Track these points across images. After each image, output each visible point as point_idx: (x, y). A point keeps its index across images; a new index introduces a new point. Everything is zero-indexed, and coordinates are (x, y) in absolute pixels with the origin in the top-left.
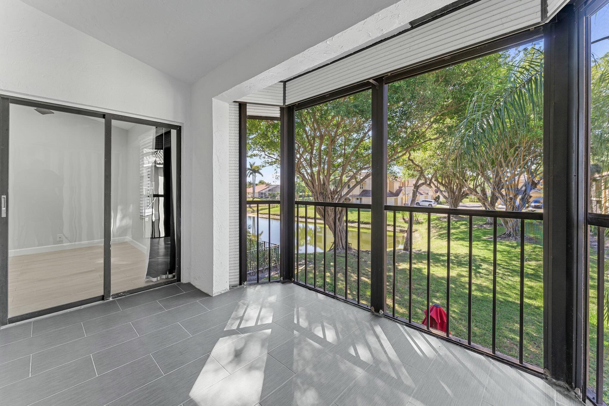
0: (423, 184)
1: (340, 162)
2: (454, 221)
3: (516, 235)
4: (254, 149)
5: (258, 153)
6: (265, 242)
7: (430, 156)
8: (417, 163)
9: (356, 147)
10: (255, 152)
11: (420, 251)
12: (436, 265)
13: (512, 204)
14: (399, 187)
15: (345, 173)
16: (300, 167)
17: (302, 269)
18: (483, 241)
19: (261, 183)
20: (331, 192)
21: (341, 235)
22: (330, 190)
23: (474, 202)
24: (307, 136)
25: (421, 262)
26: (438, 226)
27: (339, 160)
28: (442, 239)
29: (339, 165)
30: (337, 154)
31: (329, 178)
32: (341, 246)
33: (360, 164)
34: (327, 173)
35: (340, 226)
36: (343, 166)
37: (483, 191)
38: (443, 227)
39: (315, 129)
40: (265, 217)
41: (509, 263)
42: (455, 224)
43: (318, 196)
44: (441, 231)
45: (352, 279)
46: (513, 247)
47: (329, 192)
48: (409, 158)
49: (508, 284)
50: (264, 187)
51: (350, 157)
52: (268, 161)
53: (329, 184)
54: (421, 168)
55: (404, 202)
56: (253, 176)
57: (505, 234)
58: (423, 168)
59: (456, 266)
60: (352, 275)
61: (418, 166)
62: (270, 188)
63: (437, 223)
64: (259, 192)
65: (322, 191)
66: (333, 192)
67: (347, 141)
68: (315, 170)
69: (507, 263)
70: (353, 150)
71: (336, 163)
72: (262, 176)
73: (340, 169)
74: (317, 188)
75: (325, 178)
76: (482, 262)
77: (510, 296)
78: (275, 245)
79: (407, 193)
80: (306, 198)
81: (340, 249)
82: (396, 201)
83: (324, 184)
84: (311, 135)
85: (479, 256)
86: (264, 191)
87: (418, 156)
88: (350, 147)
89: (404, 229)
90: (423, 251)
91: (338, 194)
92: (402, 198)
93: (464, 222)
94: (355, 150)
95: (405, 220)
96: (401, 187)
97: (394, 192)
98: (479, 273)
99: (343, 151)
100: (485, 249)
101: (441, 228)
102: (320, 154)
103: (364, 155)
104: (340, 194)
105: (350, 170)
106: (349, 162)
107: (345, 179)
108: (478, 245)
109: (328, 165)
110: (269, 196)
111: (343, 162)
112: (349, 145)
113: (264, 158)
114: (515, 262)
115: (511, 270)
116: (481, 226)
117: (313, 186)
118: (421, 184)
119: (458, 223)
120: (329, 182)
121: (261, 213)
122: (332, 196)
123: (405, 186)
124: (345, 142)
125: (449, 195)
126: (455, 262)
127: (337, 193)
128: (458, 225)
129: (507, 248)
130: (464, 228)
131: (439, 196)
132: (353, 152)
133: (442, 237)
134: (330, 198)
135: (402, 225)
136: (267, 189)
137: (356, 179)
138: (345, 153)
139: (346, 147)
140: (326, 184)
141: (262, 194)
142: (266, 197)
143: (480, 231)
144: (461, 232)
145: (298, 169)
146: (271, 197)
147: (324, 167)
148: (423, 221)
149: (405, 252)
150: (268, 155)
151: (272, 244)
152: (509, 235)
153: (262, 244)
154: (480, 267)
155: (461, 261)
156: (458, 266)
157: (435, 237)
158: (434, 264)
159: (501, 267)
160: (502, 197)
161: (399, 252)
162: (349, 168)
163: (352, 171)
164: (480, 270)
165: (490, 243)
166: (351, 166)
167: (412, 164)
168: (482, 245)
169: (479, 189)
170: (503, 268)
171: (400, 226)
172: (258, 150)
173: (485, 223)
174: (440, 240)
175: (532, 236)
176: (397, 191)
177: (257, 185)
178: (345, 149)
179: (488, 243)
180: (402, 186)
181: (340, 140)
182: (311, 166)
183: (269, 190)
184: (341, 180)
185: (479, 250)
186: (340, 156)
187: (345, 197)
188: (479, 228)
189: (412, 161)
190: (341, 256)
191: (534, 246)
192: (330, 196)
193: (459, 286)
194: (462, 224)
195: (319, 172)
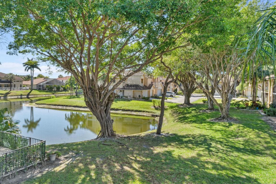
0: (171, 82)
1: (107, 62)
2: (188, 107)
3: (228, 118)
4: (26, 46)
5: (30, 49)
6: (30, 138)
7: (176, 60)
8: (167, 65)
9: (121, 50)
10: (27, 48)
11: (168, 134)
12: (181, 146)
13: (226, 96)
14: (151, 82)
15: (111, 71)
16: (71, 65)
17: (68, 164)
18: (208, 122)
19: (40, 76)
20: (99, 88)
21: (107, 124)
22: (98, 86)
23: (198, 93)
24: (78, 38)
25: (170, 145)
26: (177, 112)
27: (107, 60)
28: (181, 122)
29: (106, 64)
30: (105, 54)
31: (97, 75)
32: (107, 134)
33: (124, 64)
34: (96, 71)
35: (107, 116)
36: (110, 65)
37: (207, 87)
38: (181, 113)
39: (85, 31)
40: (41, 107)
41: (228, 140)
42: (189, 110)
43: (87, 91)
44: (180, 115)
45: (116, 170)
46: (227, 126)
47: (97, 87)
48: (161, 61)
49: (232, 160)
50: (41, 80)
51: (116, 57)
52: (41, 57)
53: (97, 81)
54: (170, 69)
55: (154, 94)
56: (31, 70)
57: (221, 117)
58: (172, 69)
59: (195, 147)
60: (116, 164)
61: (168, 67)
62: (48, 81)
63: (177, 109)
64: (37, 85)
65: (91, 87)
66: (101, 87)
67: (114, 44)
68: (85, 67)
69: (226, 140)
70: (118, 52)
71: (104, 63)
72: (40, 70)
73: (107, 68)
74: (86, 84)
75: (93, 75)
76: (211, 141)
77: (236, 172)
78: (41, 141)
79: (156, 87)
80: (79, 90)
81: (106, 137)
82: (149, 93)
83: (93, 80)
84: (81, 36)
85: (208, 136)
86: (42, 84)
87: (168, 59)
88: (116, 49)
89: (154, 114)
90: (170, 133)
91: (105, 90)
92: (153, 91)
93: (194, 108)
94: (119, 52)
95: (155, 107)
96: (153, 83)
97: (148, 86)
98: (211, 151)
99: (110, 52)
100: (210, 129)
101: (179, 113)
102: (89, 54)
103: (127, 57)
104: (107, 89)
105: (116, 69)
106: (115, 62)
107: (111, 75)
108: (205, 126)
109: (96, 64)
110: (46, 88)
111: (110, 62)
112: (114, 48)
113: (37, 54)
114: (232, 139)
115: (230, 146)
116: (205, 111)
117: (83, 81)
118: (170, 81)
119: (190, 109)
120: (97, 78)
121: (37, 103)
122: (99, 91)
123: (155, 82)
124: (112, 45)
125: (185, 89)
126: (194, 142)
127: (104, 88)
128: (190, 111)
129: (224, 128)
130: (194, 112)
131: (177, 89)
132: (118, 54)
133: (181, 121)
134: (98, 93)
135: (153, 111)
136: (45, 82)
137: (120, 76)
138: (111, 54)
139: (112, 49)
140: (95, 80)
141: (40, 86)
142: (44, 89)
143: (205, 115)
144: (193, 116)
145: (70, 66)
146: (48, 89)
147: (93, 65)
148: (167, 108)
149: (158, 135)
150: (41, 52)
151: (38, 141)
152: (224, 118)
153: (28, 140)
154: (211, 146)
155: (197, 141)
156: (197, 146)
157: (177, 121)
158: (180, 146)
159: (223, 144)
160: (220, 92)
161: (153, 136)
162: (115, 67)
163: (117, 70)
164: (211, 149)
165: (212, 124)
166: (116, 65)
167: (163, 66)
168: (208, 126)
169: (204, 85)
170: (226, 145)
171: (152, 112)
172: (30, 47)
173: (207, 108)
174: (180, 123)
175: (235, 117)
176: (149, 85)
177: (35, 78)
178: (111, 51)
179: (211, 125)
180: (153, 81)
181: (107, 43)
182: (81, 64)
183: (47, 83)
184: (108, 76)
185: (208, 130)
186: (107, 57)
187: (111, 92)
188: (203, 113)
189: (164, 63)
190: (107, 145)
191: (238, 125)
192: (98, 91)
193: (202, 167)
194: (193, 110)
195: (88, 70)
